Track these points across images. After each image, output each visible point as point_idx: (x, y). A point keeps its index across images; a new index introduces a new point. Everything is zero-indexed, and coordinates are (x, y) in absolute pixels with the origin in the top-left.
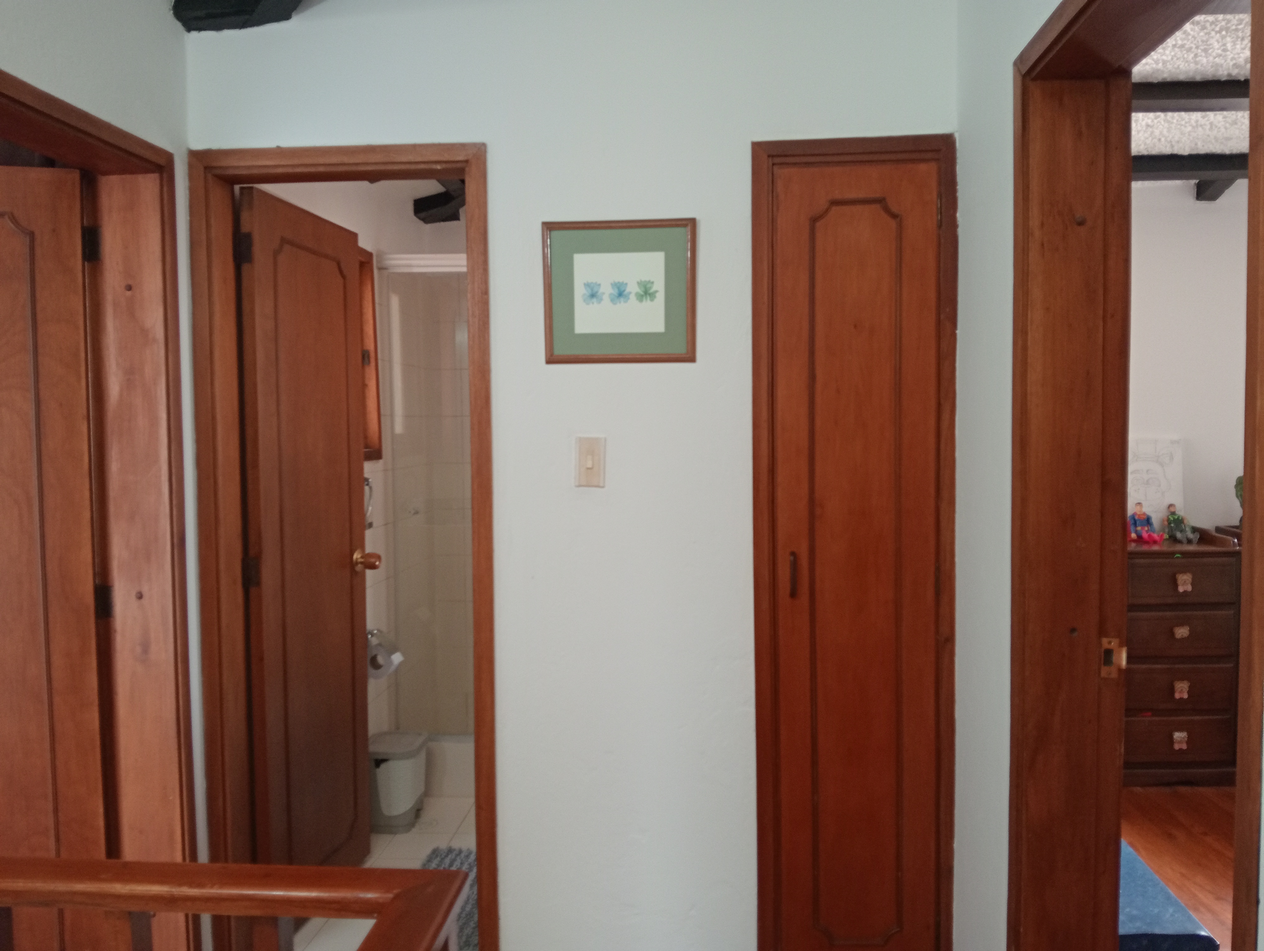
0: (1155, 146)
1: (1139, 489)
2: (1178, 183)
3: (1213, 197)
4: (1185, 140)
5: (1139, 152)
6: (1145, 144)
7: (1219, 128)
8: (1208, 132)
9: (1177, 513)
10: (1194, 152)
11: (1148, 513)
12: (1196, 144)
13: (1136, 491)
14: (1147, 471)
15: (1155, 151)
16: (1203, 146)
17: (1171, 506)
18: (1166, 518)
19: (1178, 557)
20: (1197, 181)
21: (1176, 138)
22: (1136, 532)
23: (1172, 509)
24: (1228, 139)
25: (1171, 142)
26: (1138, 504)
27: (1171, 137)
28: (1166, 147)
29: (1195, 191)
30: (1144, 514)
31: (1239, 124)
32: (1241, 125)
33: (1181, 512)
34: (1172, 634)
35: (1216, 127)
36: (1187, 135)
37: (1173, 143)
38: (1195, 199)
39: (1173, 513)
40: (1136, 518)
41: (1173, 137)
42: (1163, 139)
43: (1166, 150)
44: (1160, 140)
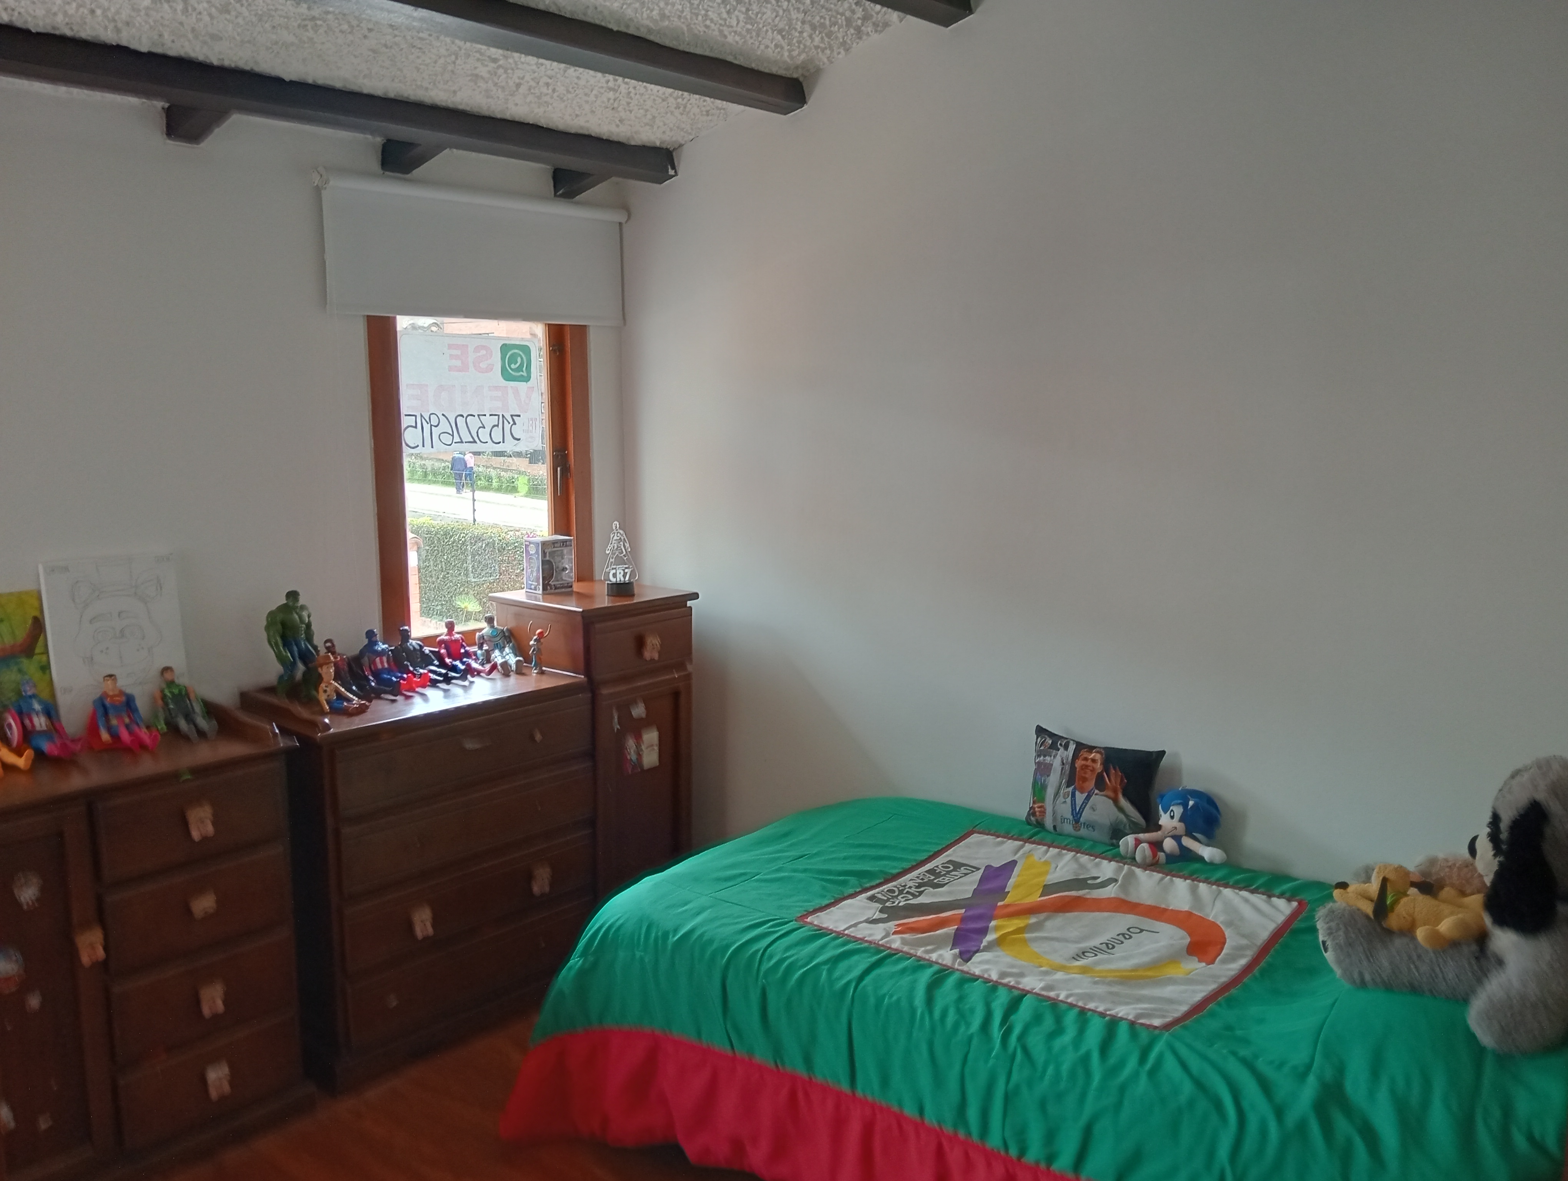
0: (85, 23)
1: (107, 648)
2: (133, 100)
3: (194, 136)
4: (140, 24)
5: (54, 28)
6: (65, 14)
7: (200, 13)
8: (181, 17)
9: (177, 681)
10: (159, 50)
11: (128, 691)
12: (161, 36)
13: (102, 651)
14: (120, 614)
15: (85, 33)
16: (173, 41)
17: (167, 669)
18: (158, 695)
19: (187, 780)
20: (167, 105)
21: (124, 16)
22: (109, 729)
23: (168, 676)
24: (215, 37)
25: (114, 20)
26: (108, 678)
27: (113, 10)
28: (106, 28)
29: (161, 122)
30: (122, 693)
31: (233, 13)
32: (237, 17)
33: (183, 680)
34: (189, 911)
35: (194, 9)
36: (143, 13)
37: (120, 25)
38: (165, 136)
39: (171, 683)
40: (108, 702)
41: (118, 12)
42: (99, 12)
43: (109, 36)
44: (92, 12)
